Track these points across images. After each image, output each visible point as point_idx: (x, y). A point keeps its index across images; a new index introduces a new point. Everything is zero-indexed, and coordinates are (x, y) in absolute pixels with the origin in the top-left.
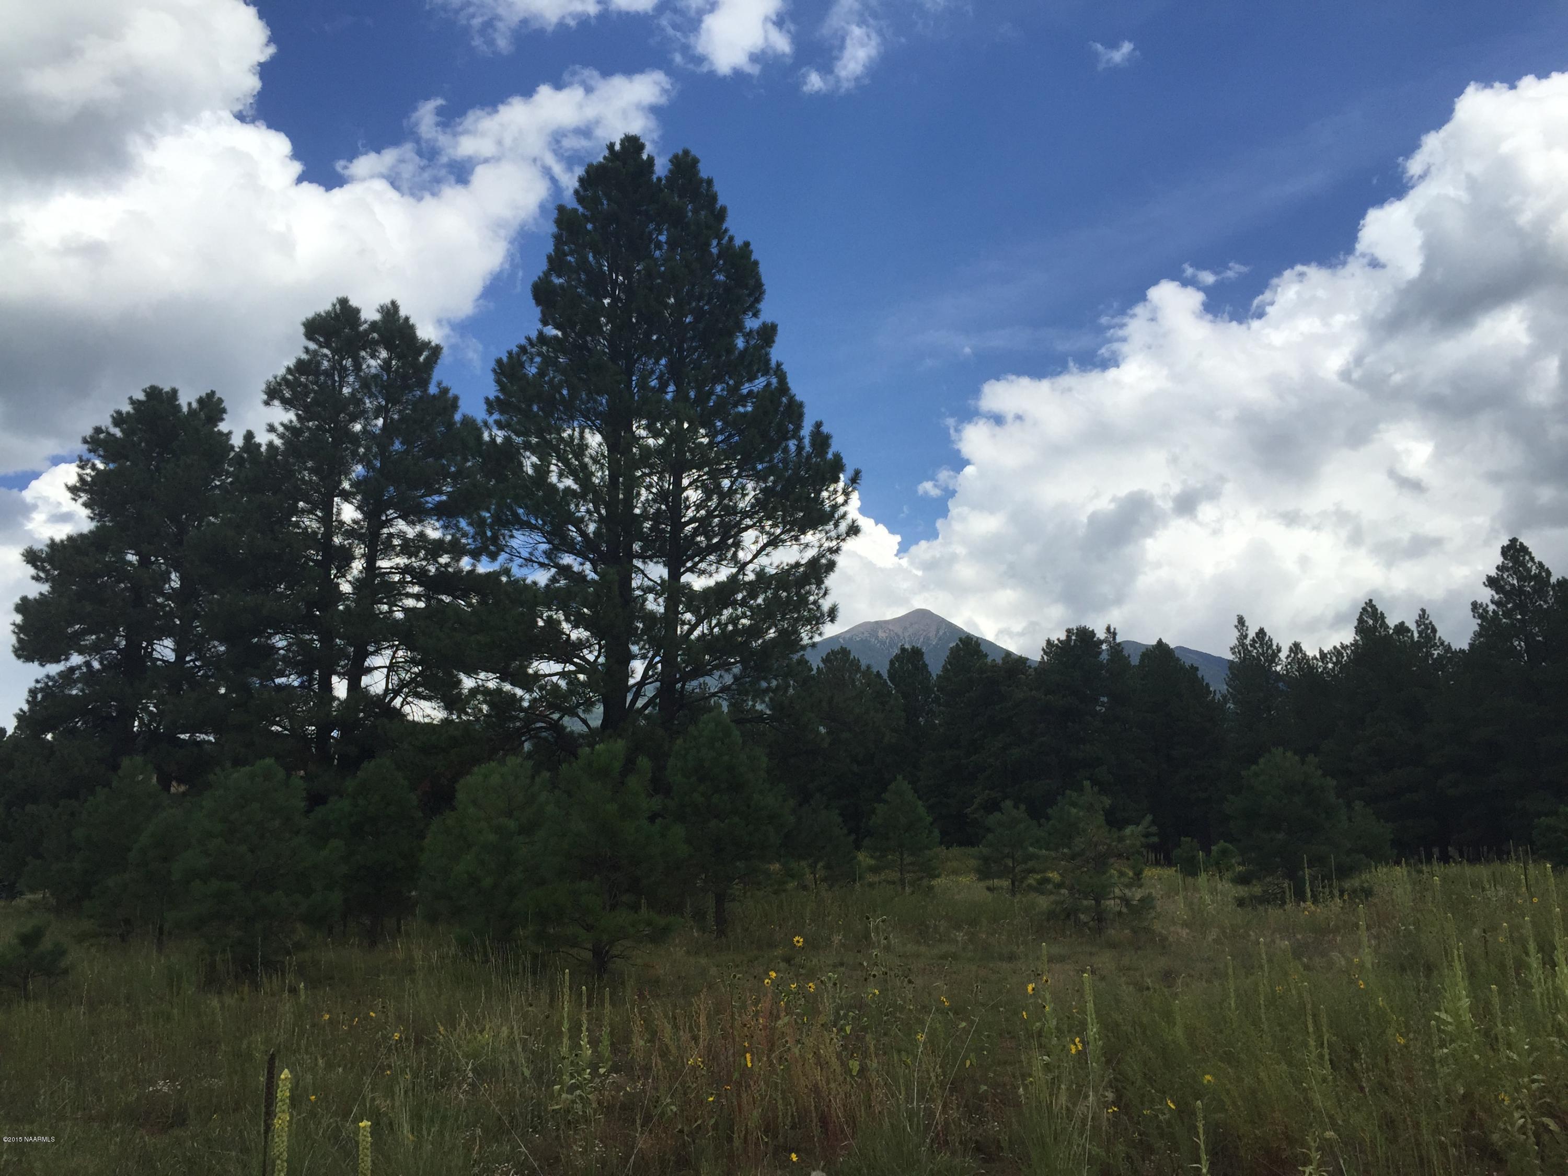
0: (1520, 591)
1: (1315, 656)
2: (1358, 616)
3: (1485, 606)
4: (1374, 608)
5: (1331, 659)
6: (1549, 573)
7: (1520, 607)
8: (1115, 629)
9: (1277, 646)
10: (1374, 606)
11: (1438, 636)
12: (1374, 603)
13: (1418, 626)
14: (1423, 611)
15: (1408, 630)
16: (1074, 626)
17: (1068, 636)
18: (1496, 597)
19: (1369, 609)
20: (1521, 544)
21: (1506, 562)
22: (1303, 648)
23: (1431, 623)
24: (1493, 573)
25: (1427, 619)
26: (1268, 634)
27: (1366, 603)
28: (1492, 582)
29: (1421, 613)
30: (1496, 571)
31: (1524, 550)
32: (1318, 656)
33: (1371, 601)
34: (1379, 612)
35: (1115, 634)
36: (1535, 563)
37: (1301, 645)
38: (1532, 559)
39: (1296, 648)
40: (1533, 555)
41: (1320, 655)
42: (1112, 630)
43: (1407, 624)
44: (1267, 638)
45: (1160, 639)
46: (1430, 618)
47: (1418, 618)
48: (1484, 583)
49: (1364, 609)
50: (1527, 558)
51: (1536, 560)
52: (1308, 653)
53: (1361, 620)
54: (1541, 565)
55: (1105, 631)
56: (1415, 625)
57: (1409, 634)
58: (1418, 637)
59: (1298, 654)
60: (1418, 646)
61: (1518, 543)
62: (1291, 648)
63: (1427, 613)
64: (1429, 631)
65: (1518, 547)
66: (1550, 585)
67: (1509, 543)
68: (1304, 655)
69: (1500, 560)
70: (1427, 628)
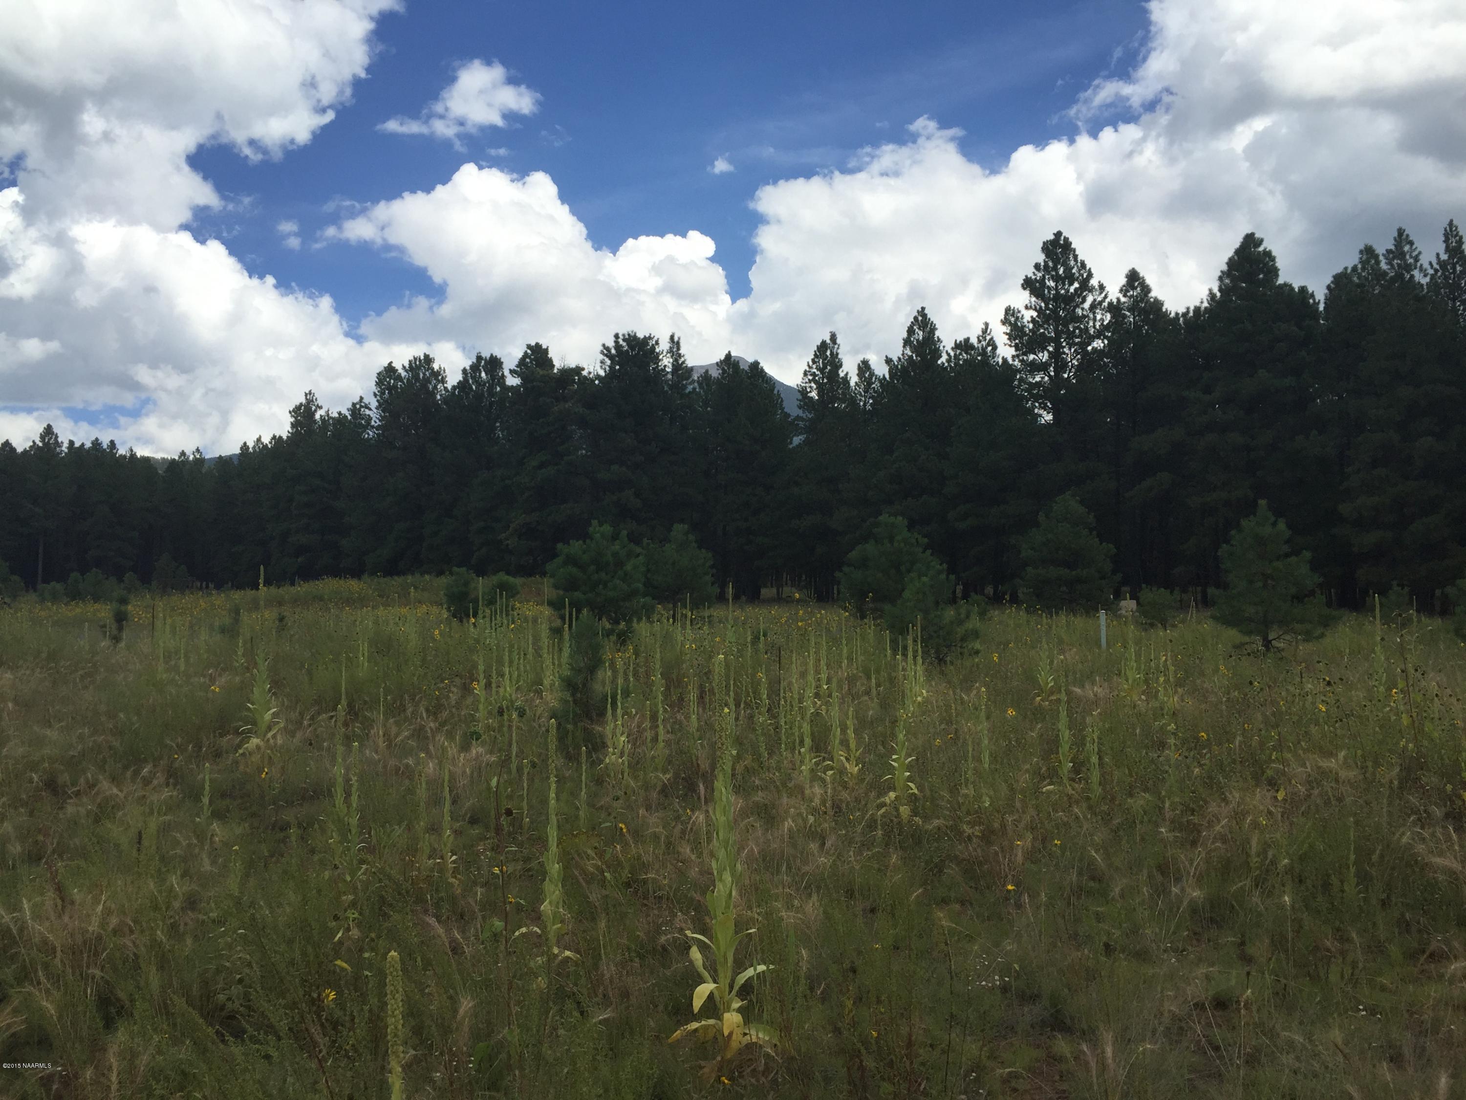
0: (1057, 294)
1: (879, 376)
2: (909, 324)
6: (1090, 275)
7: (1056, 315)
8: (679, 338)
10: (926, 315)
11: (998, 351)
12: (926, 312)
13: (980, 341)
14: (987, 325)
15: (971, 347)
16: (623, 331)
17: (616, 342)
18: (1033, 301)
19: (920, 318)
20: (1066, 239)
21: (1046, 260)
22: (872, 367)
23: (992, 339)
24: (1030, 272)
25: (989, 335)
27: (918, 312)
28: (1028, 284)
29: (984, 327)
30: (1034, 270)
31: (1067, 245)
33: (923, 309)
34: (930, 322)
35: (678, 343)
36: (1077, 262)
37: (869, 362)
38: (1076, 257)
39: (864, 368)
40: (1077, 253)
42: (676, 339)
43: (970, 340)
45: (729, 352)
46: (992, 334)
47: (981, 333)
48: (1021, 285)
49: (916, 318)
50: (1070, 256)
51: (1079, 258)
52: (876, 372)
53: (911, 331)
54: (1083, 265)
55: (668, 341)
56: (977, 340)
57: (972, 352)
58: (980, 355)
59: (867, 373)
61: (1062, 238)
62: (859, 365)
63: (990, 327)
64: (990, 348)
65: (1062, 242)
66: (1091, 290)
67: (1052, 237)
68: (872, 374)
69: (1041, 258)
70: (988, 345)
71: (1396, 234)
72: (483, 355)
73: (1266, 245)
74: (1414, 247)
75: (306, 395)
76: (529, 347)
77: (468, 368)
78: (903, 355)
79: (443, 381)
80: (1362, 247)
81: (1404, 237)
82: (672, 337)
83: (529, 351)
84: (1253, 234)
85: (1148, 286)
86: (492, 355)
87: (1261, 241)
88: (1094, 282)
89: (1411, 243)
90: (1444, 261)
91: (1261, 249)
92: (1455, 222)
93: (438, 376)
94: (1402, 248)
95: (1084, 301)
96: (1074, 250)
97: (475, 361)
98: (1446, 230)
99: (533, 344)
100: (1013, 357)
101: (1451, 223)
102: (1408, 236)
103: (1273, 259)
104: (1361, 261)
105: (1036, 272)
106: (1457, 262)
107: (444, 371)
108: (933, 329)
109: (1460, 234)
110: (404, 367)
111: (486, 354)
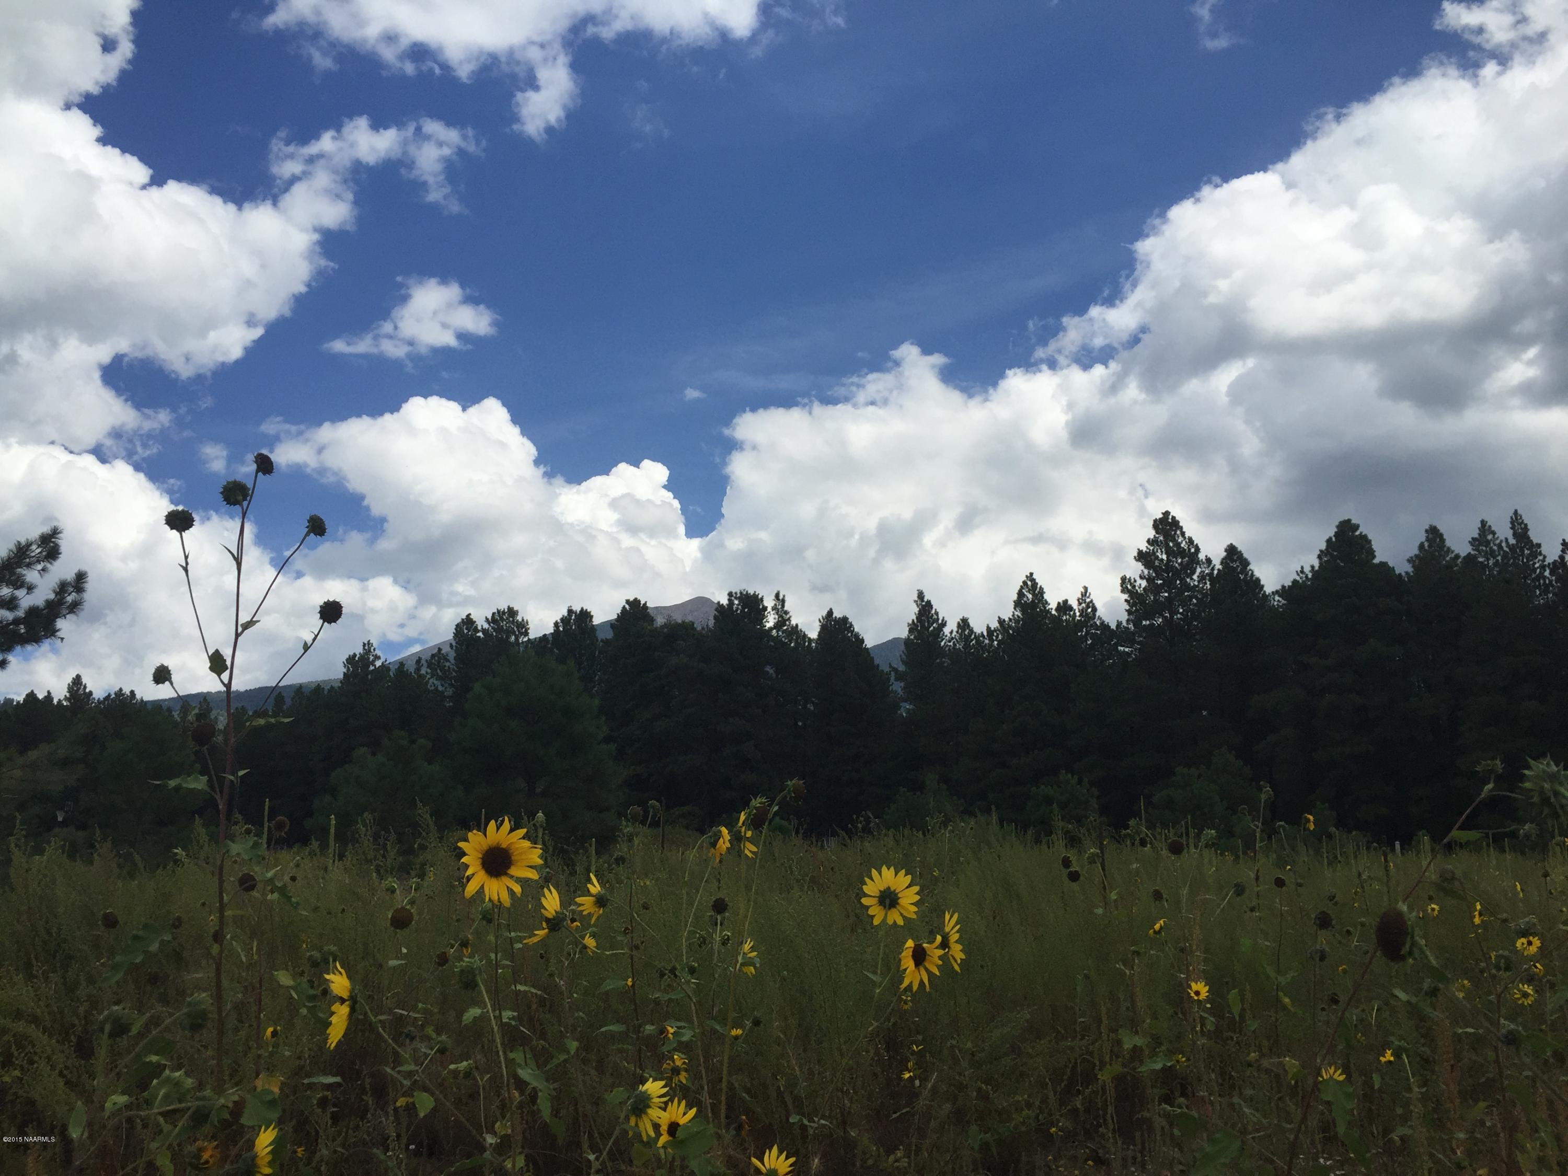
0: (1168, 566)
1: (982, 633)
2: (1019, 588)
3: (1133, 580)
4: (1033, 580)
5: (997, 637)
6: (1198, 550)
7: (1168, 584)
8: (784, 597)
9: (943, 620)
10: (1034, 580)
11: (1098, 614)
12: (1034, 576)
13: (1080, 604)
14: (1086, 589)
15: (1071, 608)
16: (736, 589)
17: (729, 600)
18: (1146, 572)
19: (1029, 583)
20: (1173, 518)
21: (1157, 536)
22: (971, 625)
23: (1091, 601)
24: (1144, 547)
25: (1088, 597)
26: (934, 607)
27: (1027, 576)
28: (1142, 557)
29: (1083, 591)
30: (1147, 545)
31: (1175, 524)
32: (985, 634)
33: (1031, 574)
34: (1039, 586)
35: (783, 601)
36: (1185, 538)
37: (969, 621)
38: (1183, 534)
39: (964, 624)
40: (1184, 530)
41: (988, 632)
42: (781, 597)
43: (1070, 602)
44: (933, 612)
45: (831, 611)
46: (1092, 597)
47: (1080, 597)
48: (1135, 557)
49: (1025, 583)
50: (1178, 532)
51: (1187, 536)
52: (975, 630)
53: (1020, 594)
54: (1191, 541)
55: (774, 598)
56: (1077, 602)
57: (1072, 613)
58: (1080, 616)
59: (965, 630)
60: (1079, 625)
61: (1170, 517)
62: (959, 623)
63: (1089, 591)
64: (1090, 610)
65: (1170, 520)
66: (1198, 562)
67: (1161, 516)
68: (972, 631)
69: (1151, 534)
70: (1088, 607)
71: (1480, 526)
72: (574, 609)
73: (1362, 530)
74: (1496, 536)
75: (364, 645)
76: (628, 602)
77: (559, 621)
78: (1013, 616)
79: (526, 634)
80: (1427, 527)
81: (1486, 528)
82: (777, 595)
83: (627, 606)
84: (1349, 520)
85: (1246, 560)
86: (582, 609)
87: (1357, 527)
88: (1202, 556)
89: (1494, 533)
90: (1513, 545)
91: (1357, 533)
92: (1519, 512)
93: (523, 627)
94: (1485, 537)
95: (1194, 572)
96: (1182, 528)
97: (566, 614)
98: (1512, 517)
99: (632, 599)
100: (1128, 621)
101: (1516, 512)
102: (1490, 527)
103: (1369, 542)
104: (1428, 539)
105: (1149, 547)
106: (1524, 546)
107: (527, 623)
108: (1042, 592)
109: (1525, 522)
110: (487, 619)
111: (577, 608)
